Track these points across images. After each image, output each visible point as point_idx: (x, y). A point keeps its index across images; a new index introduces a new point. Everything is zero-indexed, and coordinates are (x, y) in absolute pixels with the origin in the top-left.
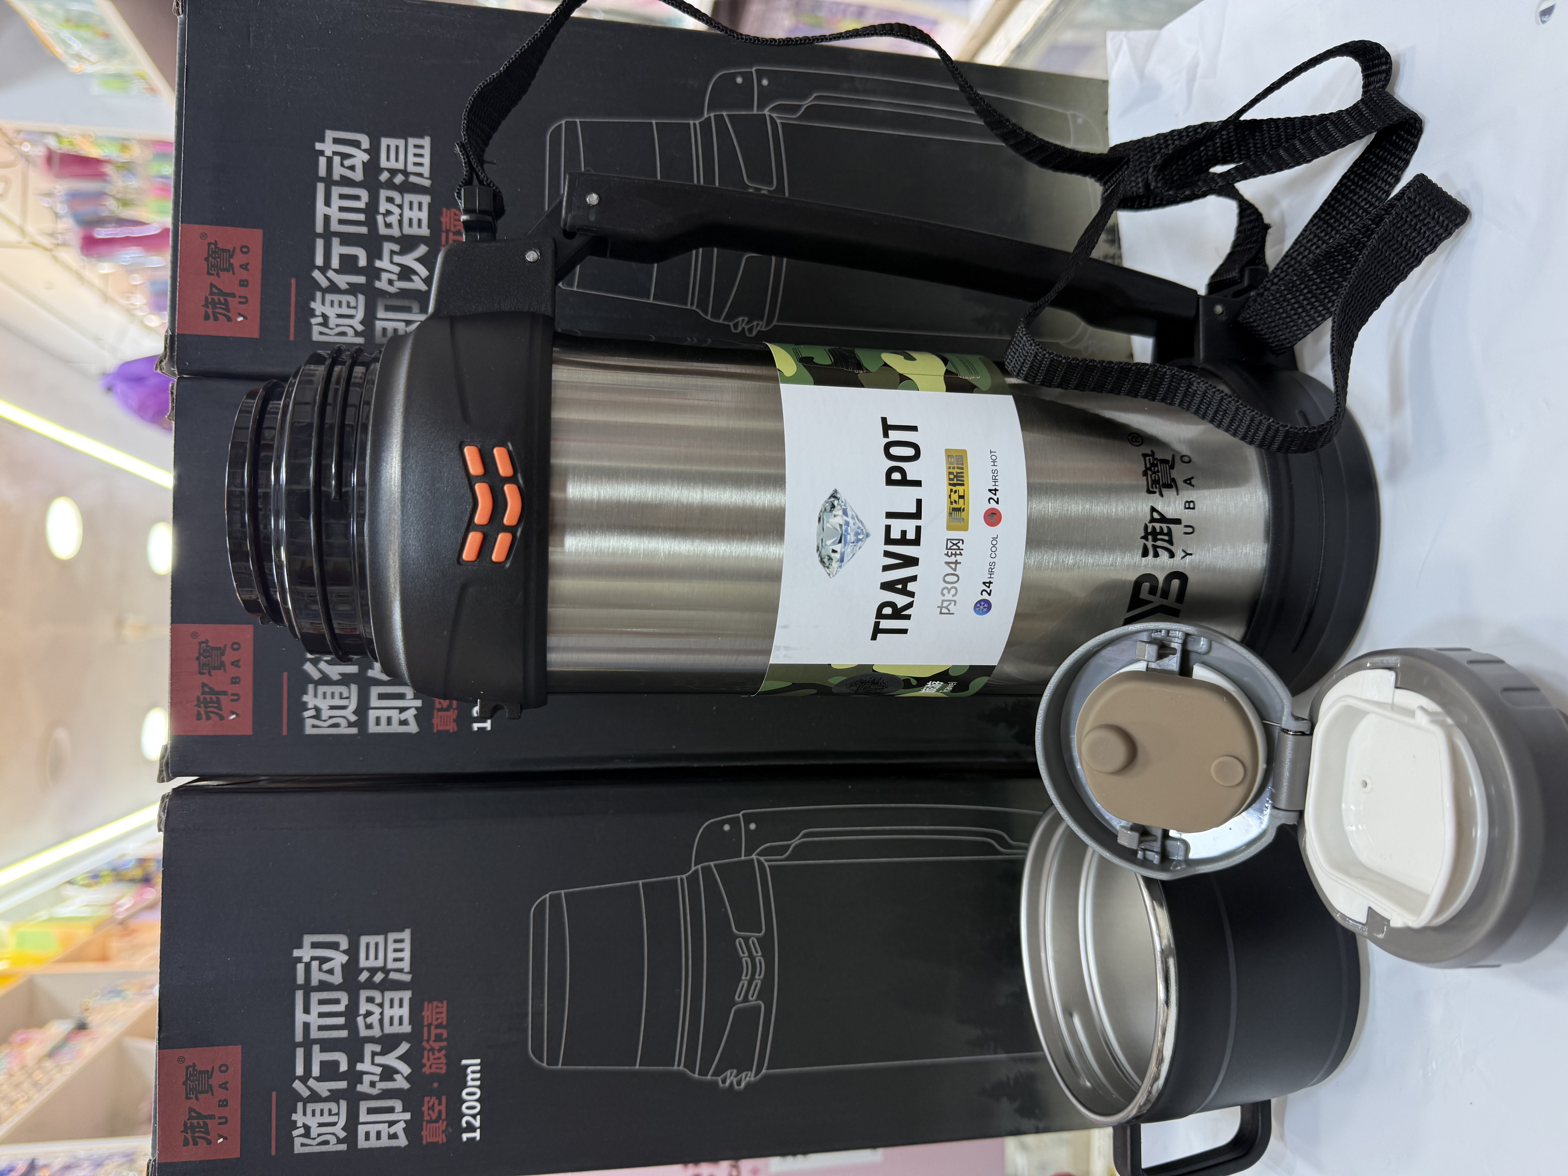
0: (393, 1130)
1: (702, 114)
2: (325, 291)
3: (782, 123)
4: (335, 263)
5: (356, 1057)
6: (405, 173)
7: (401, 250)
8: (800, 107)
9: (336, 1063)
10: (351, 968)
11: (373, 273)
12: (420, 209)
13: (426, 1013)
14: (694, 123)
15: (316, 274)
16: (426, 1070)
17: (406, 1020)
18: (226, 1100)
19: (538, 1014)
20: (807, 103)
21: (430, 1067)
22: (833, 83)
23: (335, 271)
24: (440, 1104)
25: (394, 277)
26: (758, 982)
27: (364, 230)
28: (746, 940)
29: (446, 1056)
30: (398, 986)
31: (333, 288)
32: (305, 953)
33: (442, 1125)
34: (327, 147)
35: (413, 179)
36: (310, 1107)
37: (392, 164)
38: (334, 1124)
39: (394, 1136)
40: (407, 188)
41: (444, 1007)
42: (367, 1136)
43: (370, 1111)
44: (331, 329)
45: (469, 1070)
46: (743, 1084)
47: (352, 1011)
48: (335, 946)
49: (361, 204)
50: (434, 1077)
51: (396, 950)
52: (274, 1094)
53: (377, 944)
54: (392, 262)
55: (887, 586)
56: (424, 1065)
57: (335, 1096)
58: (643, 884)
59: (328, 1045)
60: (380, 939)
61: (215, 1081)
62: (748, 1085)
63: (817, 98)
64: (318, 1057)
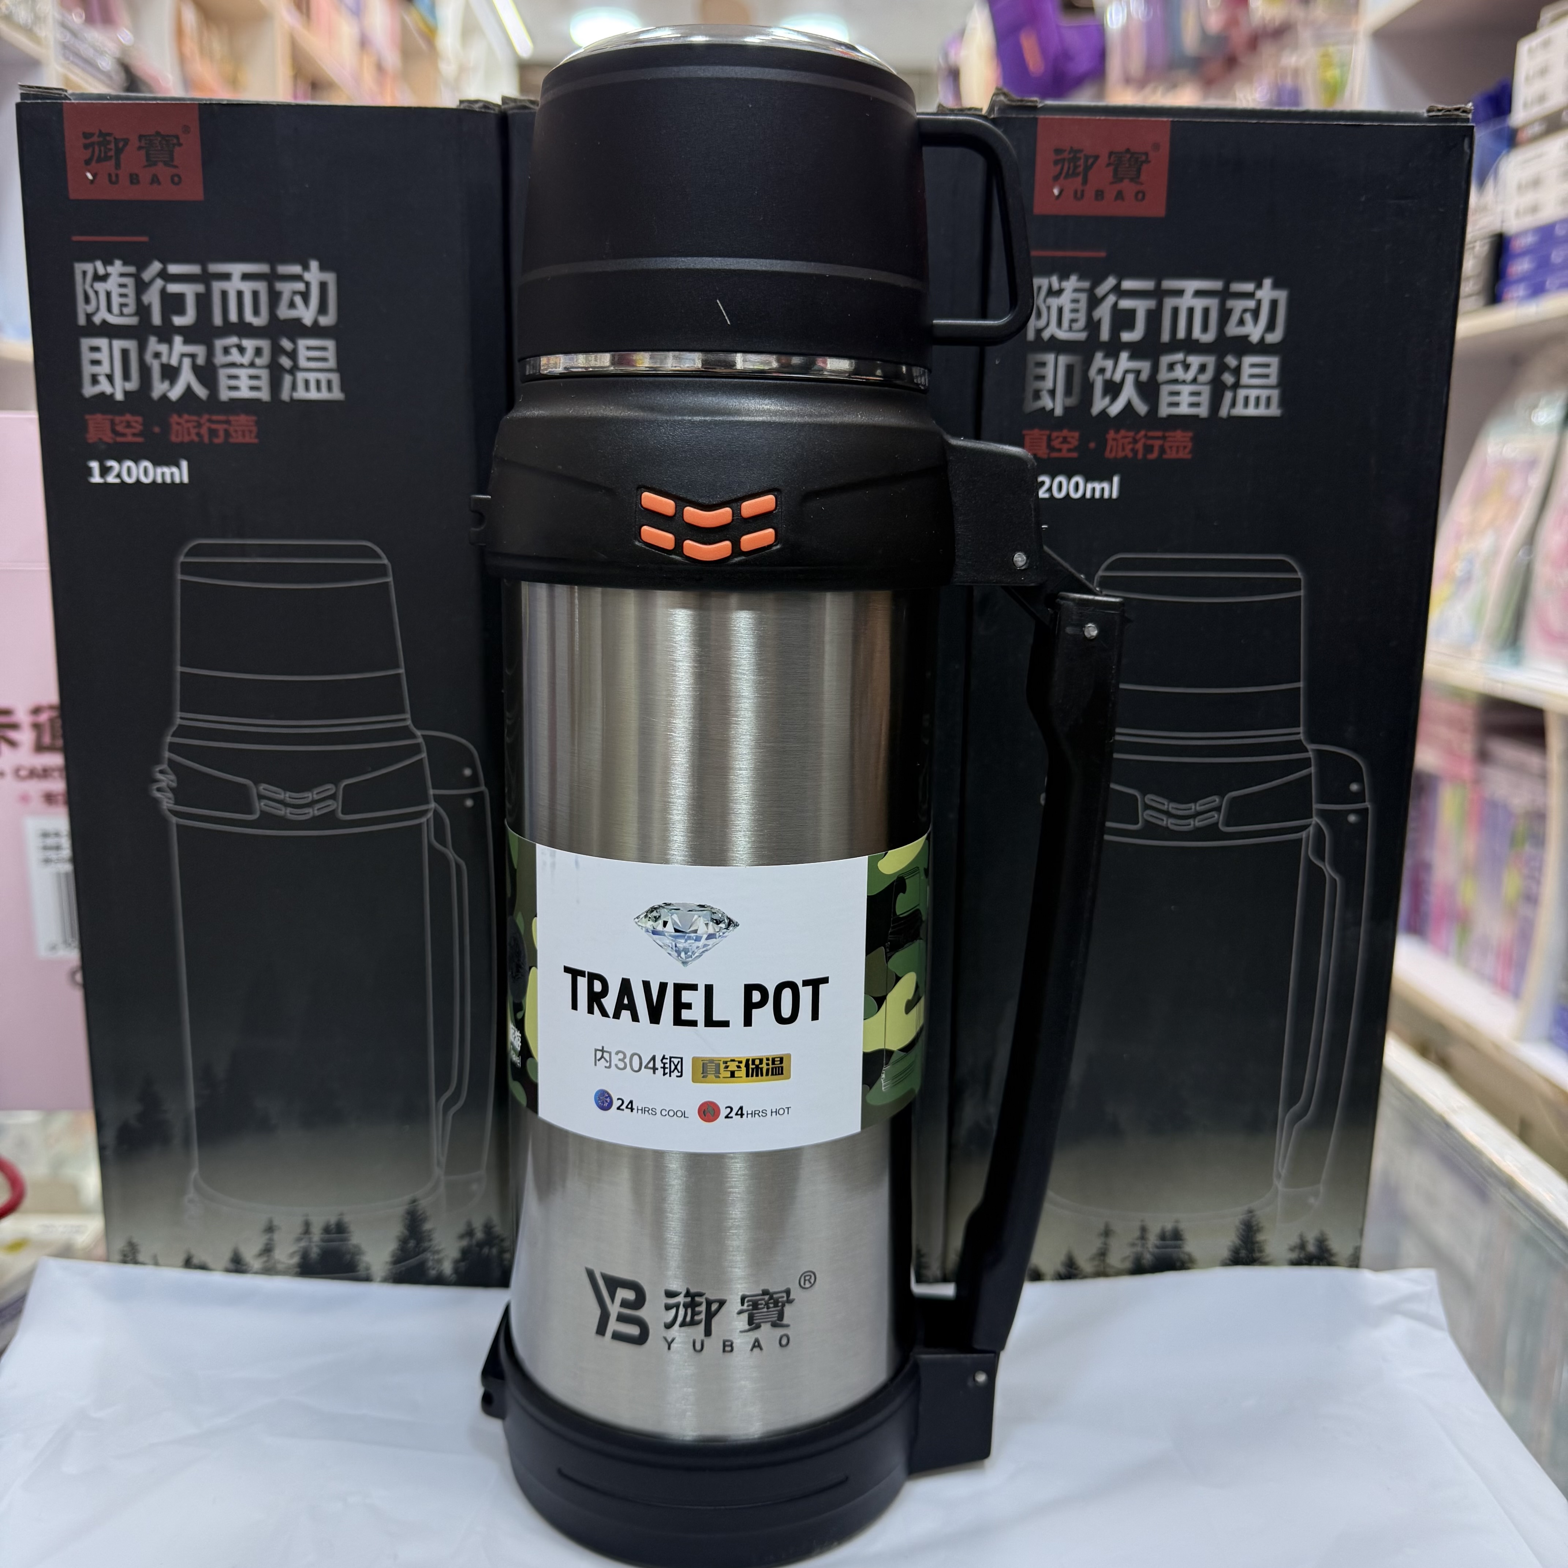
0: (103, 380)
1: (1313, 741)
2: (1091, 292)
3: (1300, 840)
4: (1126, 304)
5: (190, 335)
6: (1236, 386)
7: (1143, 383)
8: (1322, 859)
9: (182, 312)
10: (296, 329)
11: (1113, 349)
12: (1192, 405)
13: (243, 418)
14: (1300, 733)
15: (1111, 282)
16: (175, 418)
17: (235, 394)
18: (138, 182)
19: (243, 551)
20: (1328, 869)
21: (178, 424)
22: (1352, 900)
23: (1116, 304)
24: (134, 435)
25: (1108, 375)
26: (283, 811)
27: (1166, 337)
28: (333, 797)
29: (192, 442)
30: (275, 385)
31: (1094, 302)
32: (314, 274)
33: (108, 437)
34: (1267, 292)
35: (1228, 396)
36: (130, 281)
37: (1246, 371)
38: (109, 309)
39: (95, 380)
40: (1218, 389)
41: (251, 439)
42: (95, 349)
43: (125, 353)
44: (1045, 301)
45: (175, 470)
46: (158, 795)
47: (244, 330)
48: (323, 309)
49: (1197, 333)
50: (166, 428)
51: (318, 382)
52: (144, 239)
53: (324, 359)
54: (1126, 372)
55: (626, 985)
56: (180, 416)
57: (143, 311)
58: (398, 675)
59: (203, 302)
60: (332, 363)
61: (161, 170)
62: (156, 802)
63: (1334, 881)
64: (189, 291)
